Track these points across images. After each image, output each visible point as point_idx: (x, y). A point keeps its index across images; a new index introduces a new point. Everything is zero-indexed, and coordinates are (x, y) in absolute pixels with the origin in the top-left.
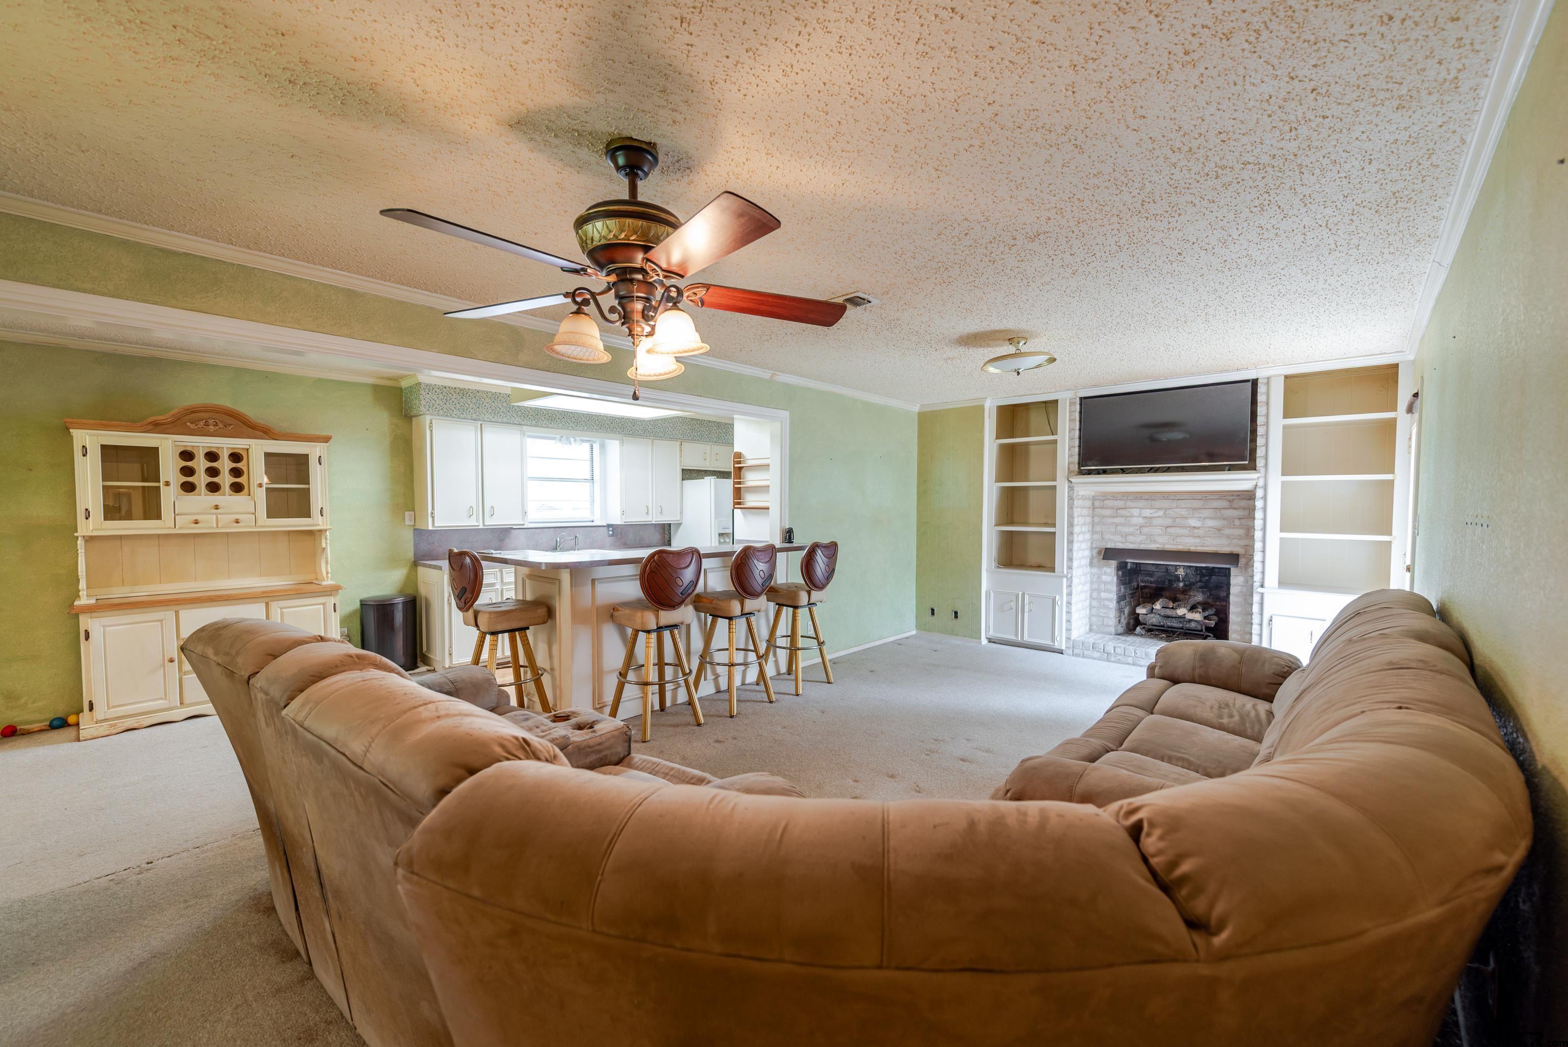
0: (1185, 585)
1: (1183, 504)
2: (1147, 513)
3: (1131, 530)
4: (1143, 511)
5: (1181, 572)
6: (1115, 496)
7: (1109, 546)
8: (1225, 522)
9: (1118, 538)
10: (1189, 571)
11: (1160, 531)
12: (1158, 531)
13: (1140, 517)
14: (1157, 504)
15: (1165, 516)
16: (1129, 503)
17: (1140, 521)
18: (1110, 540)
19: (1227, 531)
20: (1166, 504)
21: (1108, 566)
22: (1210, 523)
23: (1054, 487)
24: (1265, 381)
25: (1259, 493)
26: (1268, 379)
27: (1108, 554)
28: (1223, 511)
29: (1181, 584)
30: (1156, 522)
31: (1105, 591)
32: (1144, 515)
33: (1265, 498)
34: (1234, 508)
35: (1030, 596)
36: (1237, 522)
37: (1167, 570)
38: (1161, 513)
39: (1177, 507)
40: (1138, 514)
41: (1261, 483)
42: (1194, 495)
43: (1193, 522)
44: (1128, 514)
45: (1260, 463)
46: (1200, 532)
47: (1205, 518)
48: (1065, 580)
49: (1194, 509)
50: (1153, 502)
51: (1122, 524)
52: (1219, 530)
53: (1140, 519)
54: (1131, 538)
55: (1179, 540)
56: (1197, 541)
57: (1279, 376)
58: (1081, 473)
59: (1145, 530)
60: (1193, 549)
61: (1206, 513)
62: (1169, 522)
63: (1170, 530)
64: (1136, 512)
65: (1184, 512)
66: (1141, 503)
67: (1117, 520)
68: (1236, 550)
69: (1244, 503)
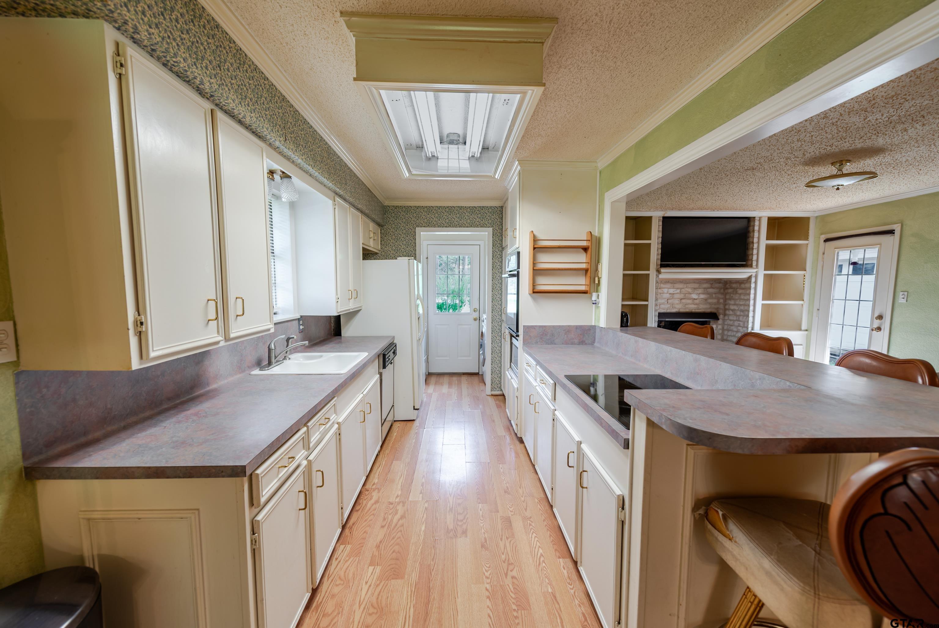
1: (690, 285)
2: (671, 291)
8: (709, 296)
12: (677, 301)
13: (667, 293)
14: (677, 285)
15: (680, 293)
17: (667, 296)
19: (710, 301)
20: (681, 286)
22: (702, 296)
24: (758, 219)
25: (753, 280)
26: (760, 218)
28: (708, 290)
30: (676, 296)
32: (670, 292)
33: (756, 282)
34: (713, 288)
36: (714, 296)
38: (678, 291)
39: (686, 288)
42: (694, 281)
43: (694, 296)
44: (662, 292)
45: (754, 264)
46: (697, 301)
47: (700, 294)
49: (695, 289)
50: (675, 285)
52: (706, 300)
53: (668, 294)
54: (662, 306)
55: (687, 306)
56: (696, 306)
57: (765, 217)
59: (670, 301)
60: (693, 311)
61: (700, 291)
62: (682, 296)
63: (683, 301)
64: (665, 290)
65: (690, 290)
66: (668, 285)
68: (713, 311)
69: (717, 285)
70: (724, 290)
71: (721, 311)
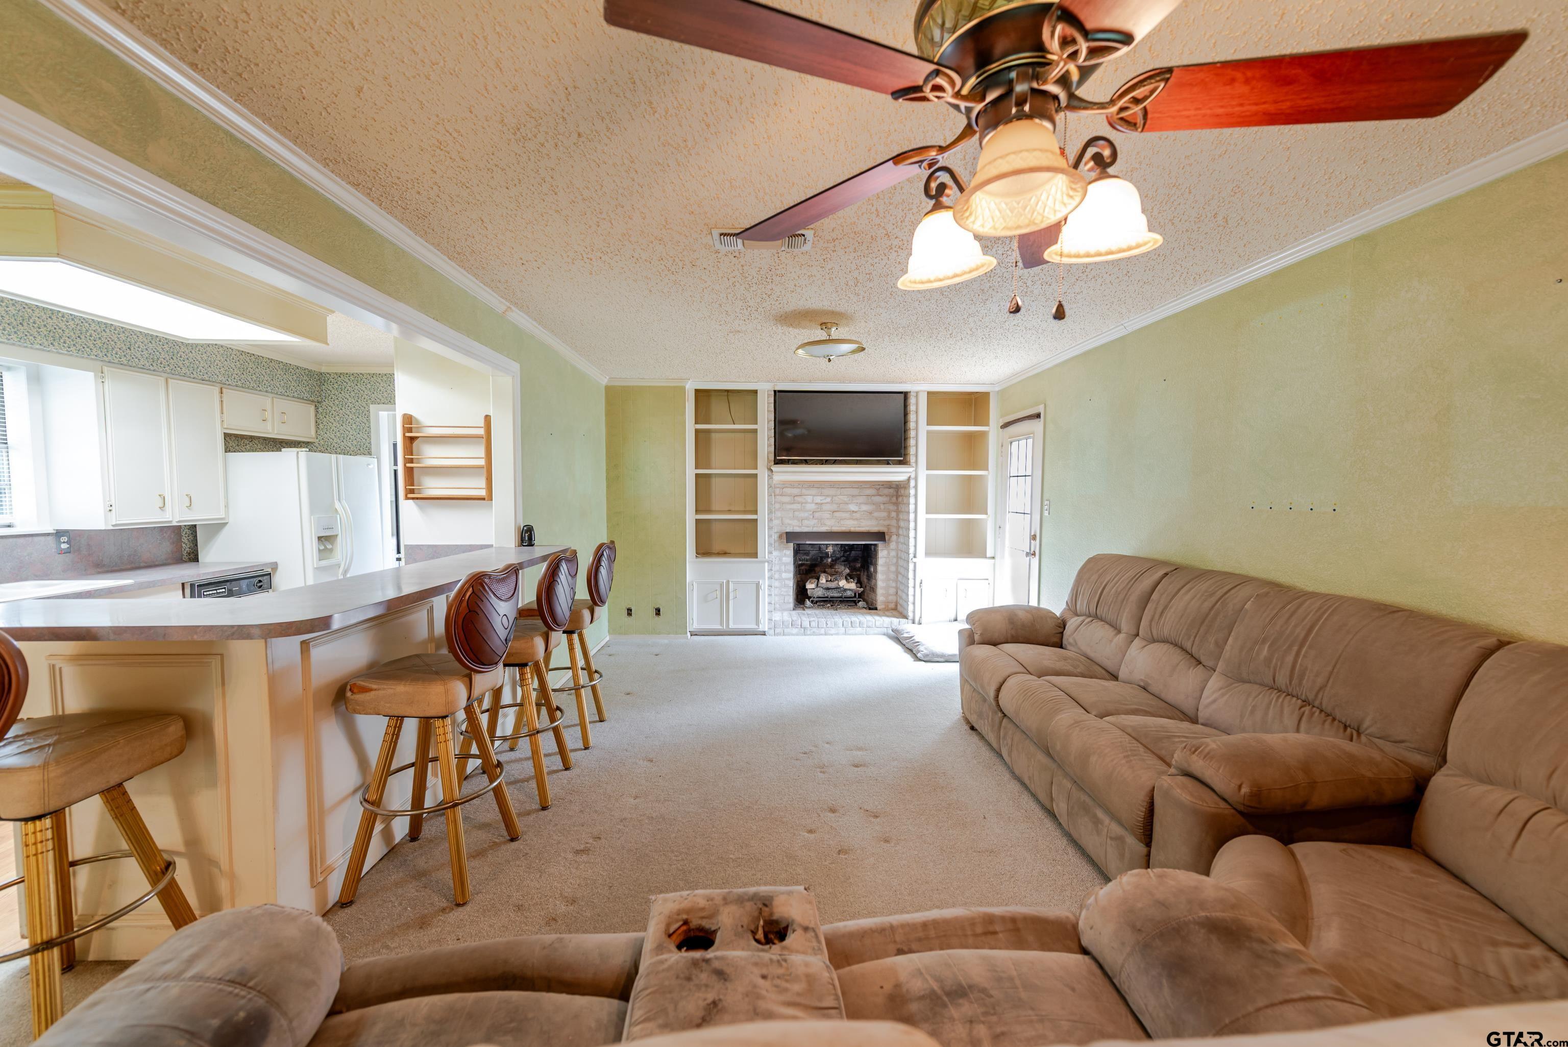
0: (832, 561)
1: (846, 491)
2: (818, 499)
3: (806, 514)
4: (815, 497)
5: (830, 550)
6: (792, 485)
7: (788, 531)
8: (874, 507)
9: (795, 522)
10: (836, 549)
11: (828, 516)
12: (827, 515)
13: (813, 502)
14: (826, 491)
15: (832, 502)
16: (804, 491)
17: (813, 507)
18: (789, 524)
19: (876, 514)
20: (832, 492)
21: (787, 548)
22: (865, 508)
23: (755, 476)
24: (915, 394)
25: (912, 483)
26: (917, 393)
27: (790, 536)
28: (873, 498)
29: (830, 560)
30: (825, 507)
31: (785, 572)
32: (816, 502)
33: (916, 487)
34: (880, 495)
35: (734, 583)
36: (882, 507)
37: (820, 548)
38: (829, 500)
39: (841, 495)
40: (811, 500)
41: (913, 476)
42: (852, 484)
43: (853, 507)
44: (804, 501)
45: (912, 459)
46: (857, 515)
47: (860, 504)
48: (766, 564)
49: (853, 496)
50: (823, 490)
51: (798, 510)
52: (871, 513)
53: (813, 505)
54: (806, 522)
55: (842, 522)
56: (856, 522)
57: (924, 391)
58: (777, 462)
59: (817, 515)
60: (853, 529)
61: (861, 499)
62: (834, 507)
63: (836, 514)
64: (809, 499)
65: (845, 499)
66: (814, 491)
67: (795, 506)
68: (882, 529)
69: (886, 491)
70: (897, 499)
71: (894, 530)
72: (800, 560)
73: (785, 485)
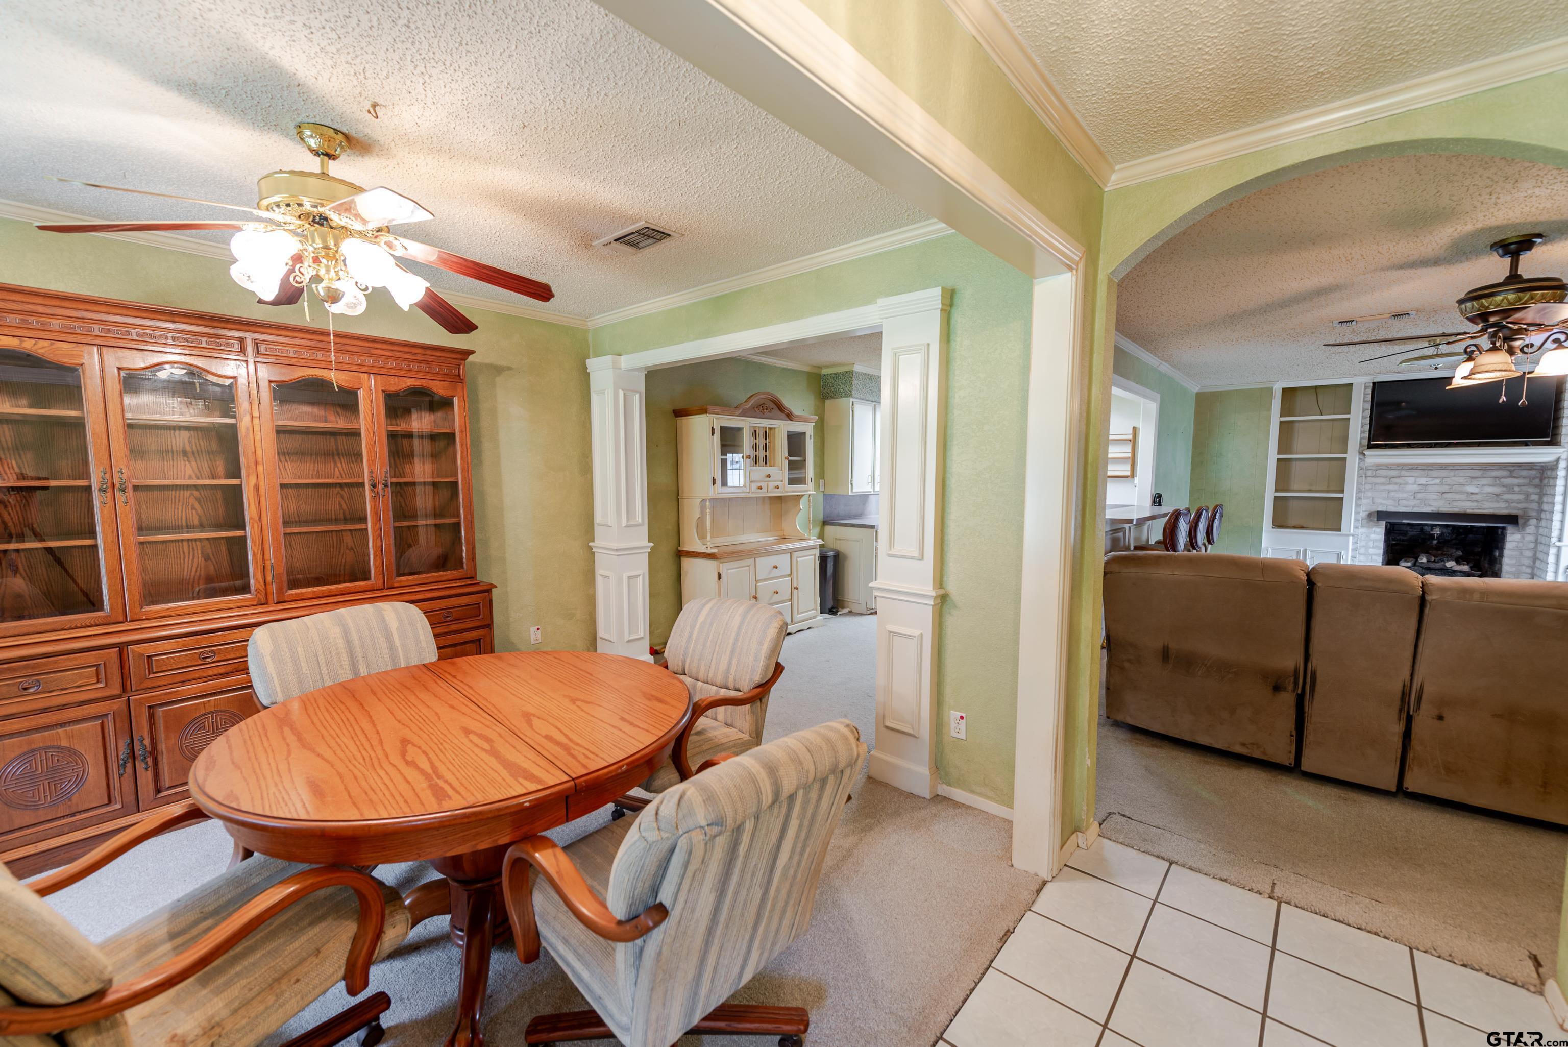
0: (1439, 542)
1: (1461, 473)
2: (1423, 481)
3: (1405, 495)
4: (1418, 479)
5: (1437, 532)
6: (1389, 467)
7: (1380, 509)
8: (1504, 489)
9: (1390, 502)
10: (1445, 531)
11: (1435, 497)
12: (1433, 496)
13: (1415, 484)
14: (1435, 473)
15: (1442, 483)
16: (1404, 473)
17: (1415, 488)
18: (1381, 504)
19: (1506, 497)
20: (1443, 473)
21: (1378, 526)
22: (1490, 490)
23: (1345, 459)
27: (1380, 515)
28: (1503, 480)
29: (1435, 542)
30: (1430, 488)
31: (1373, 547)
32: (1420, 483)
34: (1515, 477)
35: (1312, 551)
36: (1517, 489)
37: (1422, 530)
38: (1437, 481)
39: (1454, 477)
40: (1412, 482)
41: (1564, 457)
42: (1472, 466)
43: (1472, 489)
44: (1403, 482)
45: (1564, 439)
46: (1478, 498)
47: (1483, 485)
48: (1351, 538)
49: (1472, 478)
50: (1429, 472)
51: (1395, 491)
52: (1498, 495)
53: (1415, 486)
54: (1404, 502)
55: (1455, 504)
56: (1475, 505)
58: (1370, 447)
59: (1419, 496)
60: (1469, 511)
61: (1485, 481)
62: (1445, 488)
63: (1446, 495)
64: (1411, 480)
65: (1462, 480)
66: (1417, 473)
67: (1391, 487)
68: (1514, 512)
69: (1525, 473)
70: (1539, 481)
71: (1531, 513)
72: (1394, 540)
73: (1379, 467)
